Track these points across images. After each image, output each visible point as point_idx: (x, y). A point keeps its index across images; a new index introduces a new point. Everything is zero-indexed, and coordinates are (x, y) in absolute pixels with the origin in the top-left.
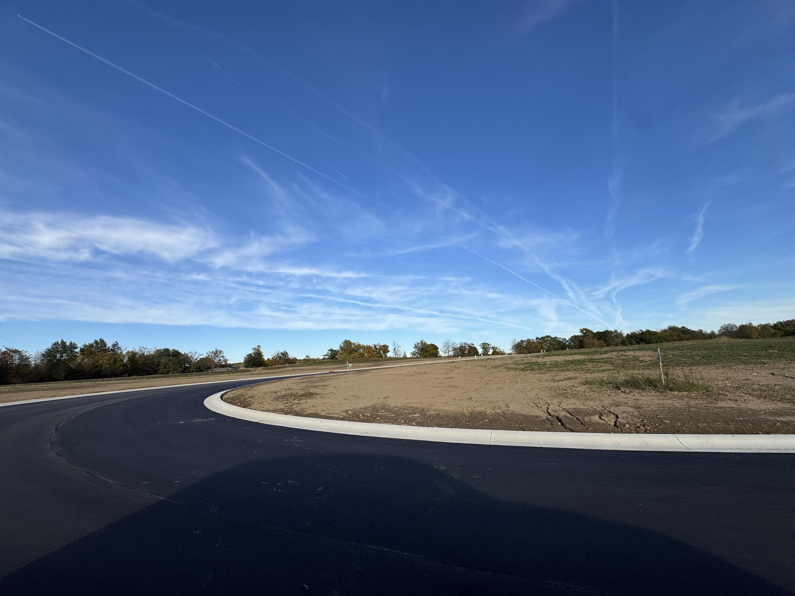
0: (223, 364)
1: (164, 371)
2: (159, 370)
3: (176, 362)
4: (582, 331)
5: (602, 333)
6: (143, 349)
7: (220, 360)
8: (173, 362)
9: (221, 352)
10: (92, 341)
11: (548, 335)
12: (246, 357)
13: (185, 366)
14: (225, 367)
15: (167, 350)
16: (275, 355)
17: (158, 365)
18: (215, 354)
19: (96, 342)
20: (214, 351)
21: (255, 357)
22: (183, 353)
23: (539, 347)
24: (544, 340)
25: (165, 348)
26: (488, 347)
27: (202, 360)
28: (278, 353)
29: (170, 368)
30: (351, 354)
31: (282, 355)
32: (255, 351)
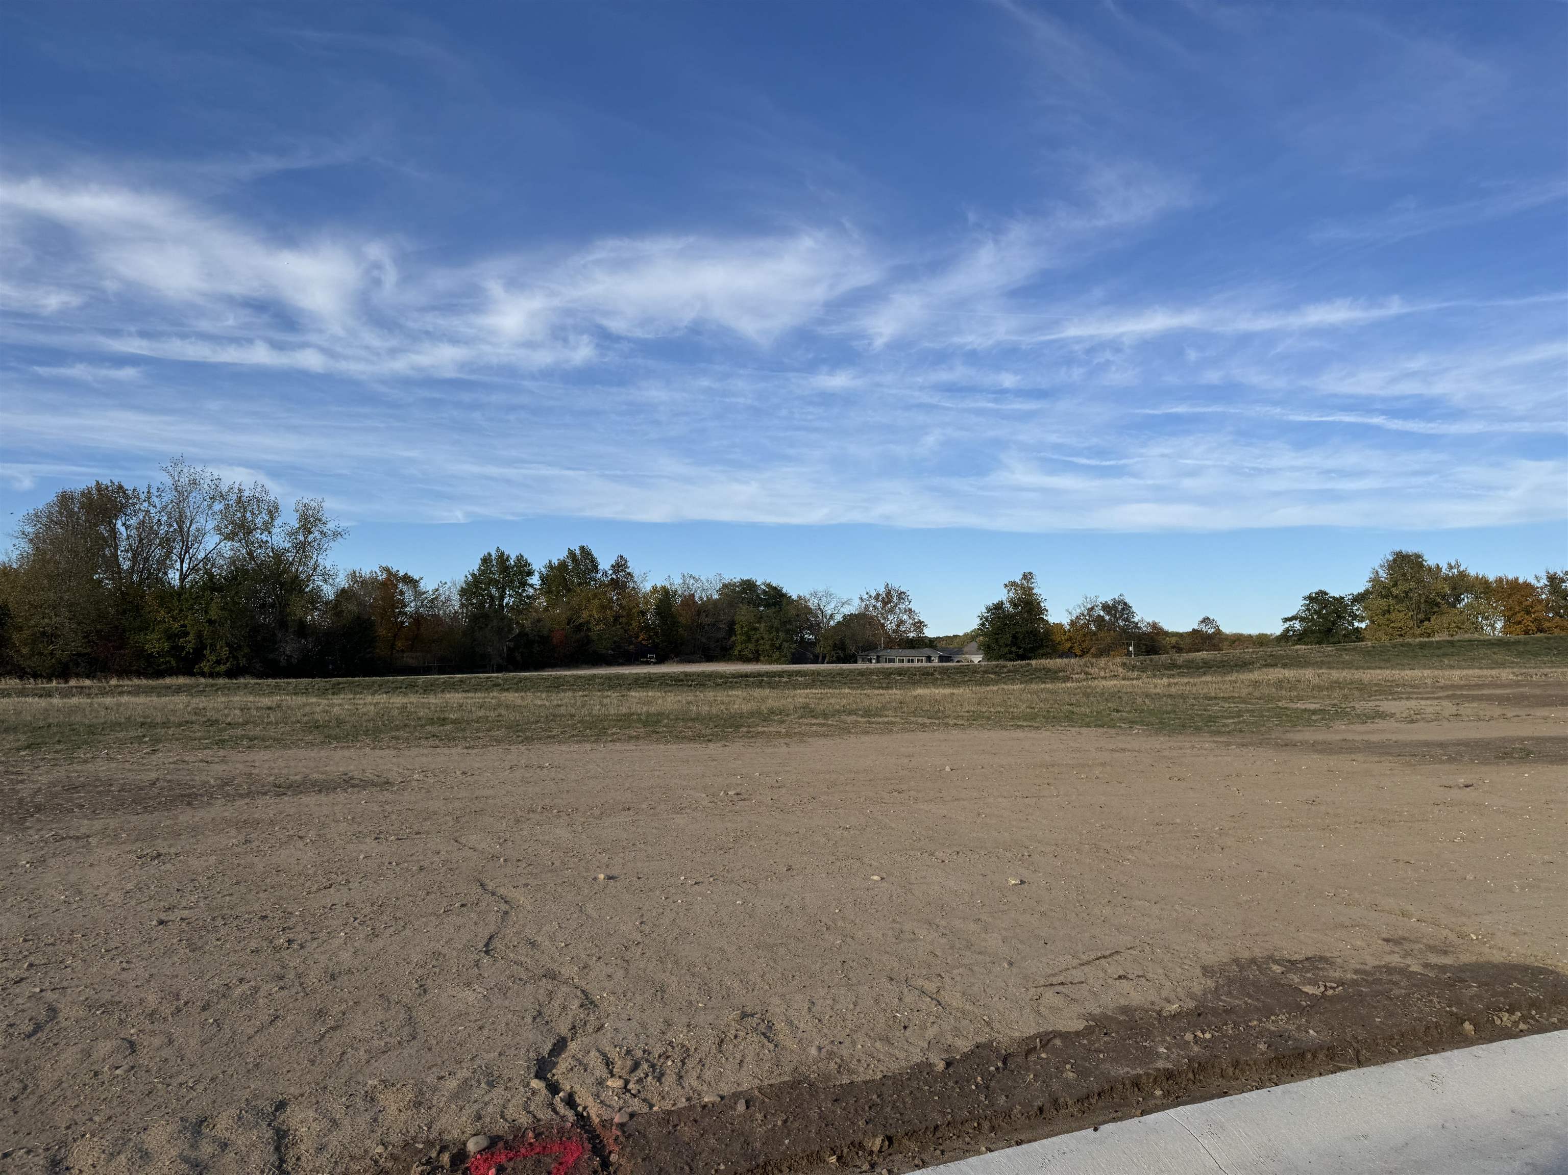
0: (911, 635)
1: (746, 652)
2: (732, 646)
3: (776, 623)
6: (692, 581)
7: (901, 623)
8: (769, 624)
9: (901, 595)
10: (562, 555)
12: (986, 615)
13: (802, 637)
14: (919, 648)
15: (749, 586)
16: (1079, 611)
17: (731, 631)
18: (885, 603)
19: (572, 554)
20: (882, 590)
21: (1016, 614)
22: (795, 597)
25: (745, 578)
27: (849, 619)
28: (1089, 606)
29: (761, 642)
30: (1433, 618)
31: (1109, 613)
32: (1016, 593)
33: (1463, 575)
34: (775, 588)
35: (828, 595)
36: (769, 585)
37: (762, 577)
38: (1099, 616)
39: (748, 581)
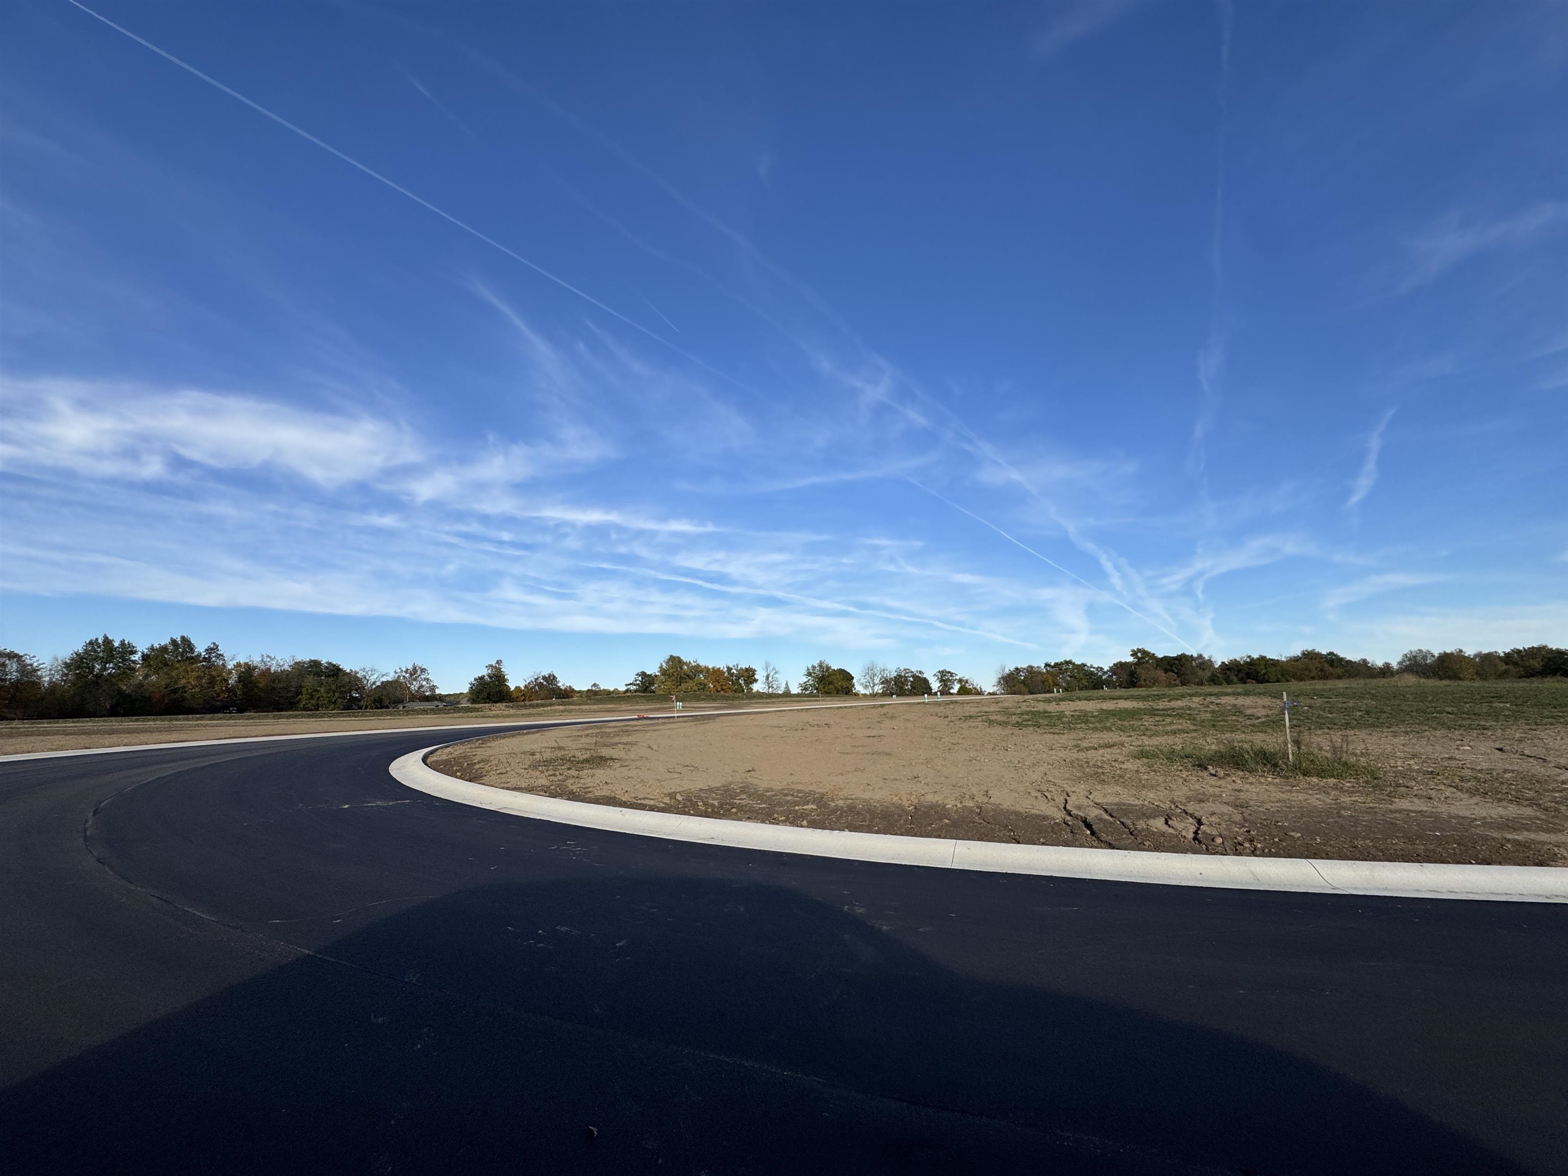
0: (427, 694)
1: (309, 705)
2: (298, 702)
3: (334, 687)
4: (1134, 654)
5: (1174, 659)
6: (269, 659)
7: (422, 686)
8: (328, 688)
9: (423, 670)
10: (165, 641)
11: (1068, 660)
12: (473, 682)
13: (351, 696)
14: (432, 701)
15: (315, 664)
16: (530, 680)
17: (298, 693)
18: (411, 675)
19: (174, 642)
20: (410, 667)
21: (491, 682)
22: (348, 671)
23: (1050, 681)
24: (1061, 669)
25: (313, 659)
26: (950, 678)
27: (385, 685)
28: (536, 677)
29: (321, 699)
30: (682, 684)
31: (545, 681)
32: (492, 670)
33: (698, 666)
34: (335, 665)
35: (373, 670)
36: (330, 664)
37: (325, 658)
38: (541, 682)
39: (316, 661)
